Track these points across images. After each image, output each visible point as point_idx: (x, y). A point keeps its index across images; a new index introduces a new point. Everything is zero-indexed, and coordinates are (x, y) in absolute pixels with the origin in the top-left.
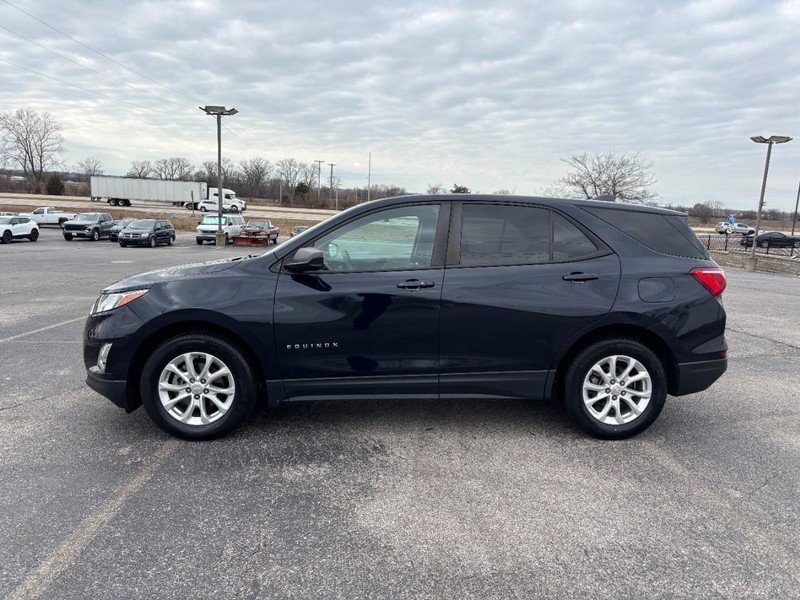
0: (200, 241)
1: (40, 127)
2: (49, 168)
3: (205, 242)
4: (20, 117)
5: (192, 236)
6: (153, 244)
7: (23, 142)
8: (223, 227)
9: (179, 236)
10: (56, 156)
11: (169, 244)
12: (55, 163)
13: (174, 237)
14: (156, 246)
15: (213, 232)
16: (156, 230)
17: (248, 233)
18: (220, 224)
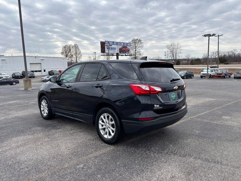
0: (202, 77)
1: (176, 47)
2: (178, 58)
3: (203, 77)
4: (172, 46)
5: (199, 76)
6: (185, 78)
7: (172, 52)
8: (209, 72)
9: (195, 75)
10: (180, 55)
11: (191, 78)
12: (179, 56)
13: (193, 76)
14: (186, 79)
15: (205, 74)
16: (186, 74)
17: (218, 74)
18: (208, 71)
